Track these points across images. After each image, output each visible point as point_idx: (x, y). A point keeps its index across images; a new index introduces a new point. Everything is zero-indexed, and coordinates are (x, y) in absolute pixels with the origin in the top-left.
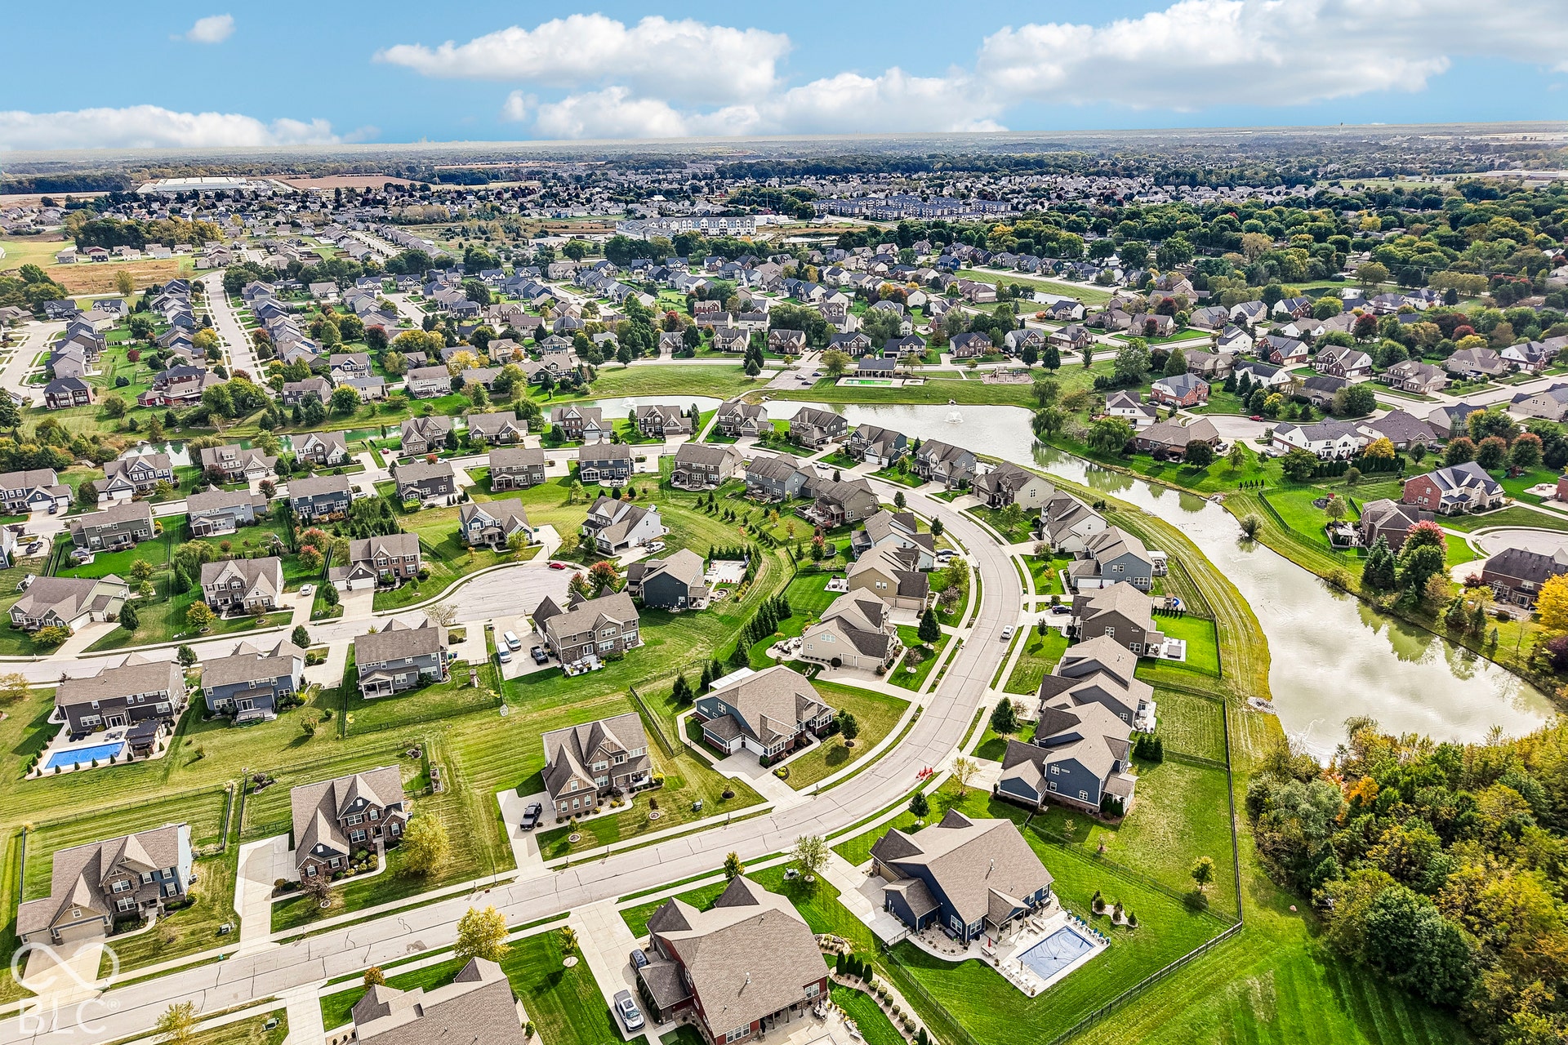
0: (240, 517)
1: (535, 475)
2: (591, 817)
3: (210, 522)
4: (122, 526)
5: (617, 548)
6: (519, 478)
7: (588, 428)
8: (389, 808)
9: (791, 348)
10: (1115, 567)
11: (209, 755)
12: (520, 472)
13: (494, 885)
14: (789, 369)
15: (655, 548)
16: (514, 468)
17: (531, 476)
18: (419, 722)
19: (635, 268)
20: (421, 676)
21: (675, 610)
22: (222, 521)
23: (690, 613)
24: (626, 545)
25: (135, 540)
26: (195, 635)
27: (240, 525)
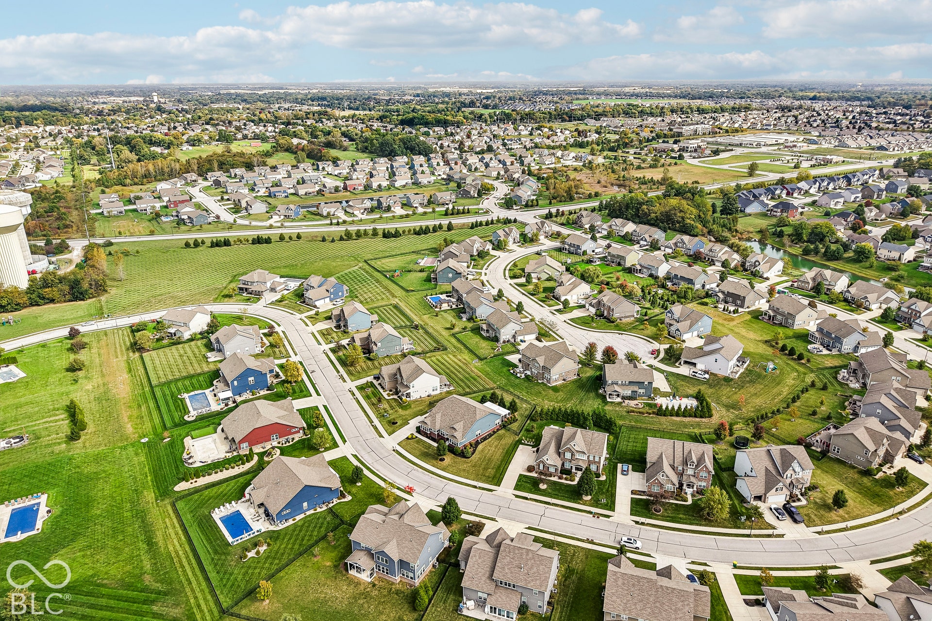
1: (790, 321)
3: (639, 268)
7: (917, 321)
12: (782, 314)
20: (496, 336)
24: (694, 364)
25: (619, 264)
26: (533, 295)
27: (651, 276)
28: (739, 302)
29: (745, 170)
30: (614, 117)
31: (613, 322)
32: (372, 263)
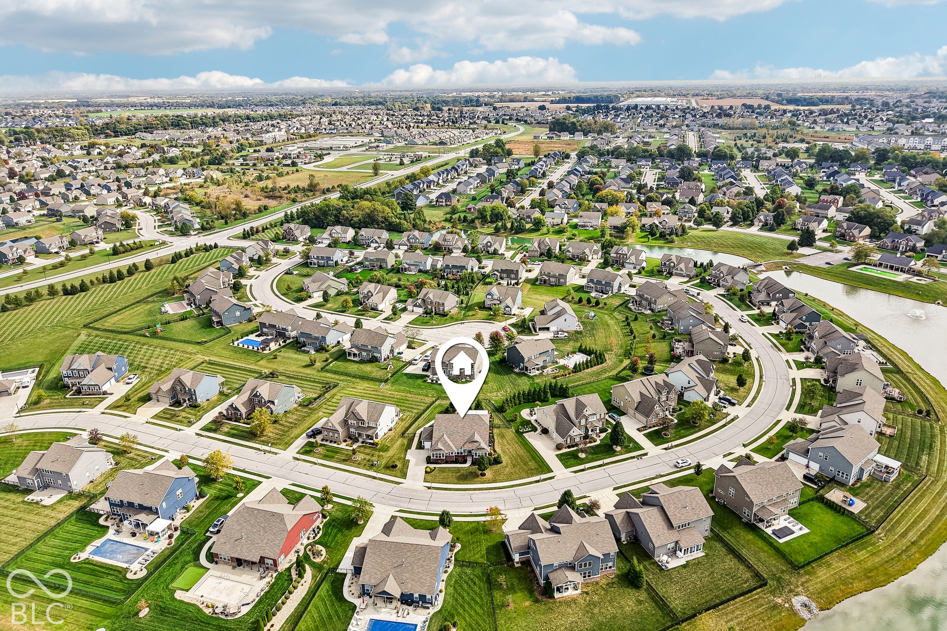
0: (421, 268)
1: (562, 280)
2: (335, 445)
3: (407, 266)
4: (378, 260)
5: (540, 329)
6: (552, 279)
7: (628, 261)
8: (269, 401)
9: (850, 237)
10: (821, 454)
11: (279, 358)
12: (554, 276)
13: (270, 452)
14: (832, 251)
15: (559, 336)
16: (552, 274)
17: (559, 280)
18: (349, 376)
19: (823, 168)
20: (373, 356)
21: (517, 370)
22: (413, 267)
23: (521, 375)
24: (548, 329)
25: (381, 267)
26: (343, 312)
27: (420, 271)
28: (513, 276)
29: (371, 171)
30: (166, 129)
31: (446, 316)
32: (97, 325)
